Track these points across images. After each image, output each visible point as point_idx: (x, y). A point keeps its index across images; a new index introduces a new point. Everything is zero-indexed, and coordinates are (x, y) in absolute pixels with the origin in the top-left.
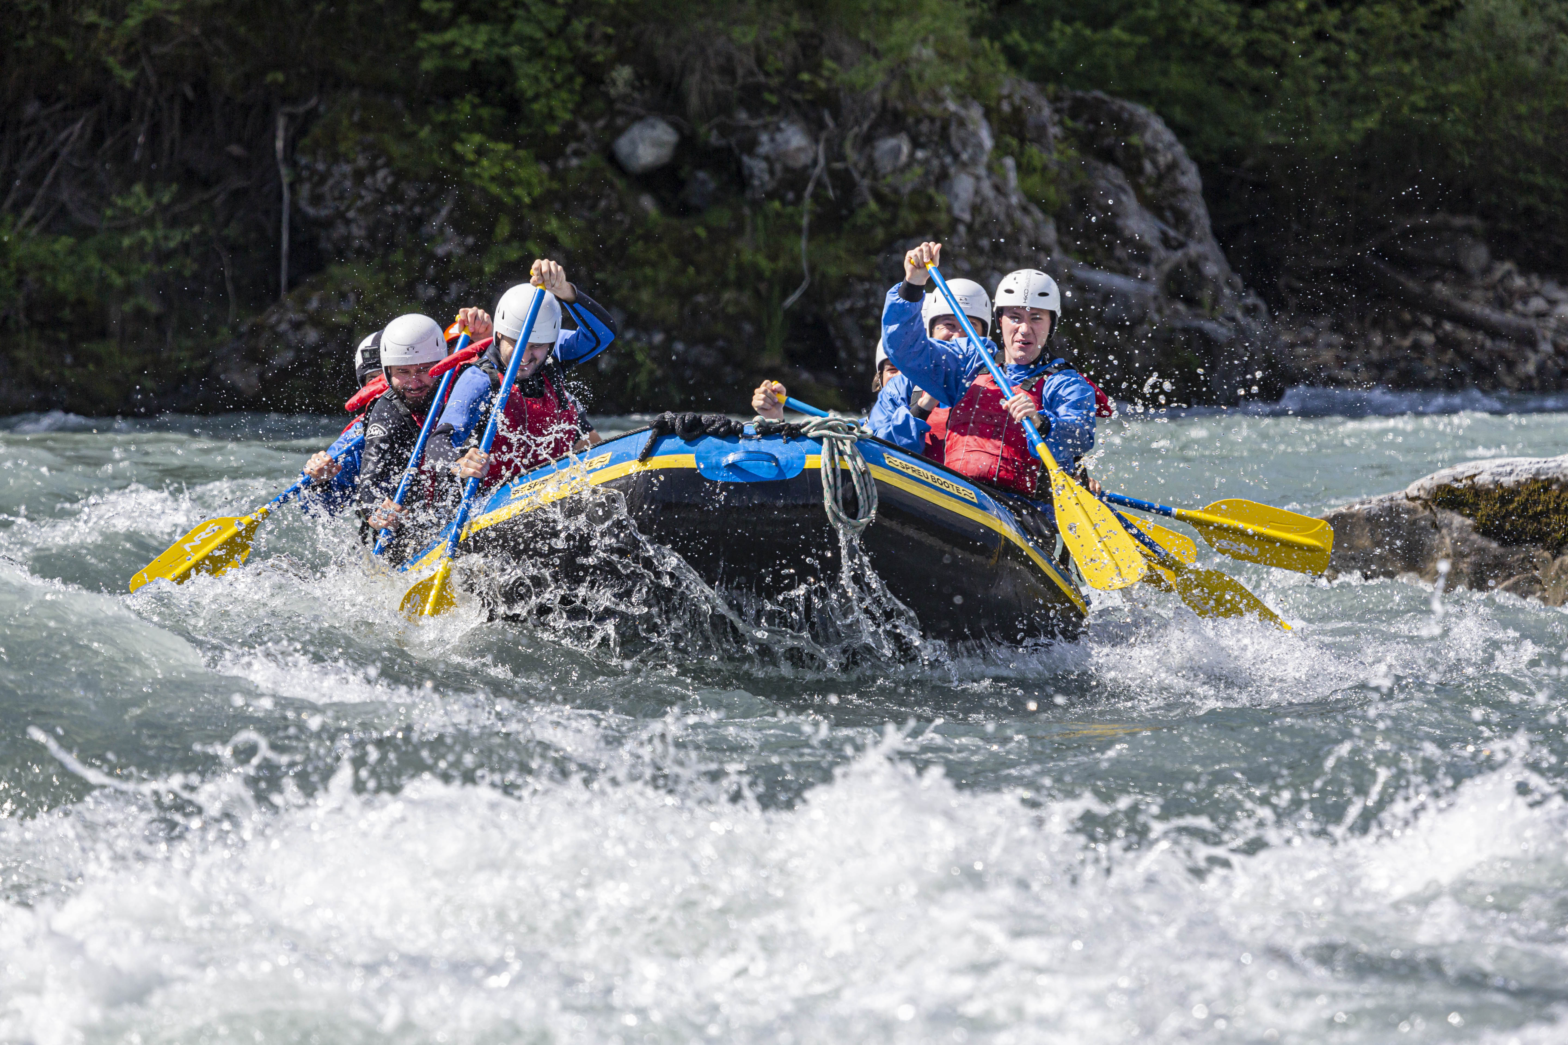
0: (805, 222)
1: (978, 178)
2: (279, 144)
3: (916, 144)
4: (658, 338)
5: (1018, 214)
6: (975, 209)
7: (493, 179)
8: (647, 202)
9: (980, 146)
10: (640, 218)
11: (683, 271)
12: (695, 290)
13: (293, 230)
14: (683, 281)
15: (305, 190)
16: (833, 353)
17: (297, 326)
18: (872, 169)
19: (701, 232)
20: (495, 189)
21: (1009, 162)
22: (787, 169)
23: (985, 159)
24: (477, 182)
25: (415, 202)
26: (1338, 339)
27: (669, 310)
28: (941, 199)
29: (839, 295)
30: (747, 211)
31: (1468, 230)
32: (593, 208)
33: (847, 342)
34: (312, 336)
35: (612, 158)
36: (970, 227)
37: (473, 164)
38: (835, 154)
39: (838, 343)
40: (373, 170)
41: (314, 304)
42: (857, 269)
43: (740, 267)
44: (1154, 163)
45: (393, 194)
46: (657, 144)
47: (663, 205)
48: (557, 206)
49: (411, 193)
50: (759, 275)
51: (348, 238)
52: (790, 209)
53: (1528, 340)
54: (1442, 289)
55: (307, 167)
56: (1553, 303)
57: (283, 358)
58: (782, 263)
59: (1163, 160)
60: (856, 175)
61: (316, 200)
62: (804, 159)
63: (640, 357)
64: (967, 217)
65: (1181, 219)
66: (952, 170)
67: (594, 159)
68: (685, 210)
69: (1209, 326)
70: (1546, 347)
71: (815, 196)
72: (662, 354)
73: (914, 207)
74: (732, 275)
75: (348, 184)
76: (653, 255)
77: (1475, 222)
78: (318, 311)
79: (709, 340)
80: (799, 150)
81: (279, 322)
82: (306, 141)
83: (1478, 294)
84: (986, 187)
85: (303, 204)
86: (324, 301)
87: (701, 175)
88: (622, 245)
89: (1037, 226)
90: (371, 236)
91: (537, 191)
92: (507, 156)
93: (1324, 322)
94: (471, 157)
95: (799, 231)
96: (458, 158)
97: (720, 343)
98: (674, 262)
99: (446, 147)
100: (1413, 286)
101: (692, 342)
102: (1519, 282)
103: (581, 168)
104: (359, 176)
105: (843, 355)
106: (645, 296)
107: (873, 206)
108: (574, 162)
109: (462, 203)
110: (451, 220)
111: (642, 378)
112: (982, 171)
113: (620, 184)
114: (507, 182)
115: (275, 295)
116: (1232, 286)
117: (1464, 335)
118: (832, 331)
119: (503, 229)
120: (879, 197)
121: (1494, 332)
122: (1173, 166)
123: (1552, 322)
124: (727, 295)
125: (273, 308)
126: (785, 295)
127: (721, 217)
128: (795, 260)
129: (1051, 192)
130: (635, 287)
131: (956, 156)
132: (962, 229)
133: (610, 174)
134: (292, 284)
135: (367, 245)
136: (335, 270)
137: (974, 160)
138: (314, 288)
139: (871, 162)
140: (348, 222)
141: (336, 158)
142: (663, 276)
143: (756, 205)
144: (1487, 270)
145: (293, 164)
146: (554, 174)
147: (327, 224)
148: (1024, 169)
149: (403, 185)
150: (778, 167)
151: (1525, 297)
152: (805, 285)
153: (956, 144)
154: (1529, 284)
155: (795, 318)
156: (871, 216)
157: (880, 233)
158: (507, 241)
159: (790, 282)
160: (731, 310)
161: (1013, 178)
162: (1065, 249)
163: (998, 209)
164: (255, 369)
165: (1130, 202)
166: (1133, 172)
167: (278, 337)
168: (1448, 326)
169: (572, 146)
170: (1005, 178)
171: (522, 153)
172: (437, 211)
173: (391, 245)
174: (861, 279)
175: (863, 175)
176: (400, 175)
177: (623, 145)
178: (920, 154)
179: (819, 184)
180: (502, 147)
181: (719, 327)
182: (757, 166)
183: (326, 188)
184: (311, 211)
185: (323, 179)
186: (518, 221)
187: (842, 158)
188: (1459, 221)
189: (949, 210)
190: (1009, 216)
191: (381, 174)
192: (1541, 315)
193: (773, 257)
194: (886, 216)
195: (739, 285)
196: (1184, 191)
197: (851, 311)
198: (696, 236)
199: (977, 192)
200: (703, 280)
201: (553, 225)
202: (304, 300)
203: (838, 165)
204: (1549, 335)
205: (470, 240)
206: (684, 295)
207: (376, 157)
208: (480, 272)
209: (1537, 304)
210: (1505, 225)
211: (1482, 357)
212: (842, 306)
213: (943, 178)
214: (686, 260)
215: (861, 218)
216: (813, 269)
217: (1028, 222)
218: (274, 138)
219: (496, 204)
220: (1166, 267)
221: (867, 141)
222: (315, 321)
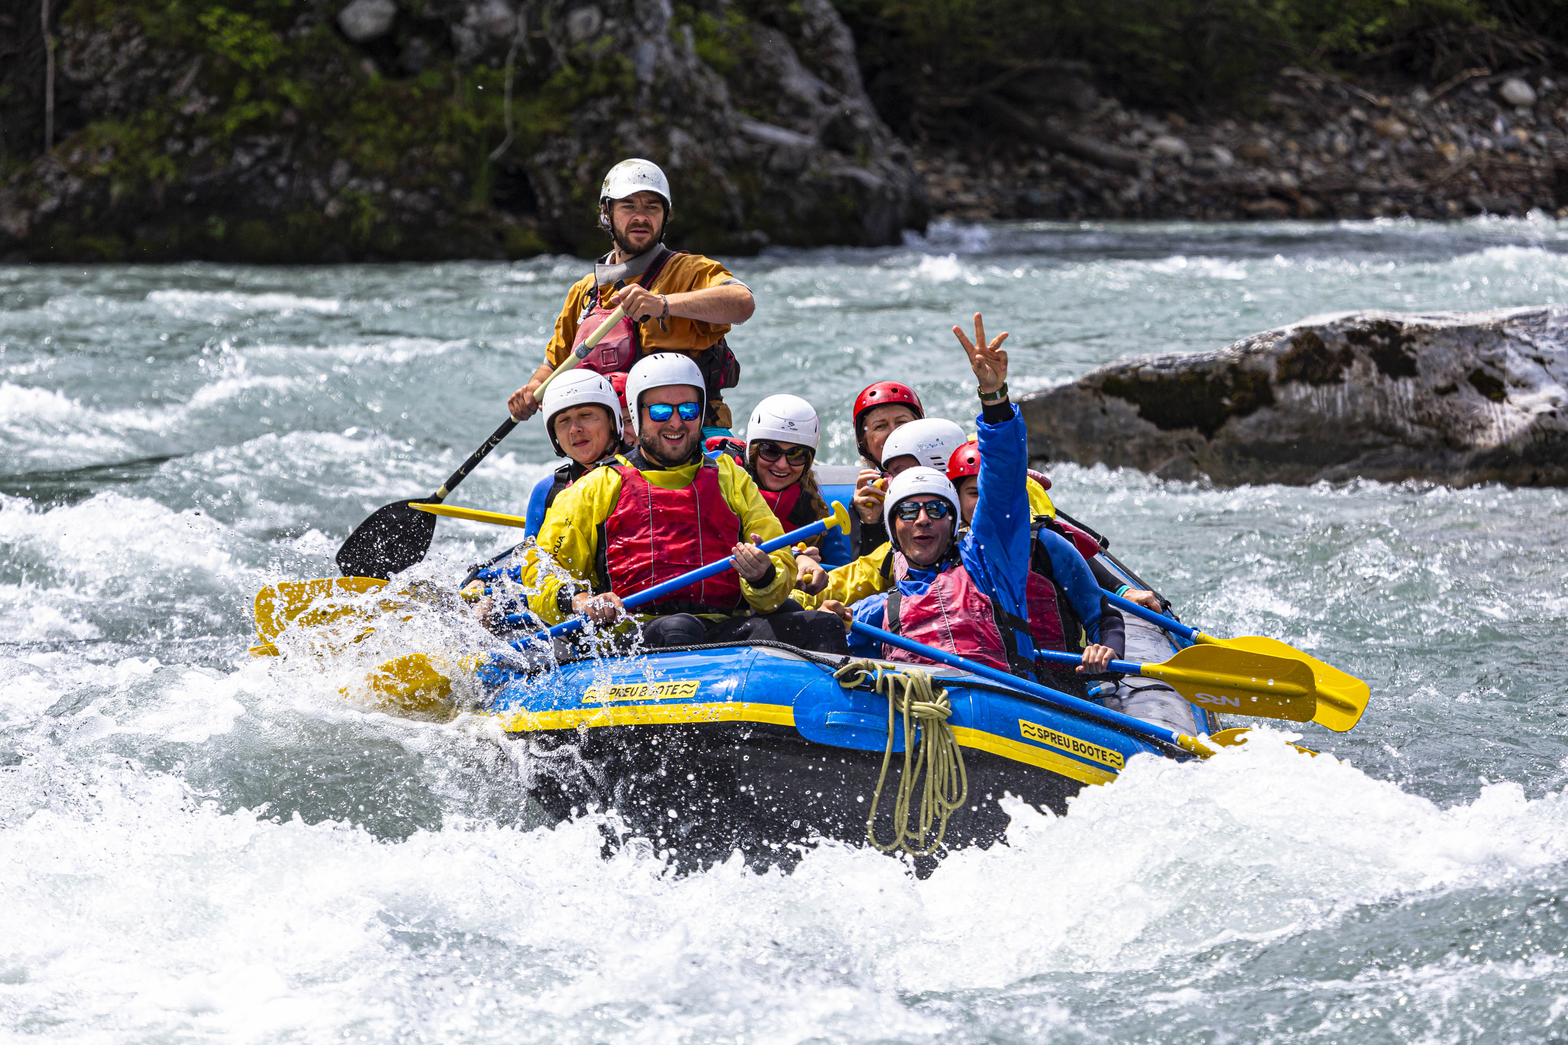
0: (508, 84)
1: (659, 45)
2: (45, 16)
3: (606, 14)
4: (379, 186)
5: (695, 77)
6: (658, 72)
7: (234, 47)
8: (368, 66)
9: (661, 16)
10: (362, 80)
11: (399, 127)
12: (411, 144)
13: (57, 90)
14: (401, 136)
15: (68, 56)
16: (533, 199)
17: (62, 176)
18: (565, 36)
19: (416, 92)
20: (235, 56)
21: (687, 30)
22: (492, 38)
23: (665, 27)
24: (219, 50)
25: (164, 67)
26: (962, 168)
27: (389, 161)
28: (627, 64)
29: (539, 148)
30: (456, 74)
31: (1079, 73)
32: (322, 70)
33: (545, 190)
34: (74, 185)
35: (337, 28)
36: (653, 88)
37: (216, 33)
38: (534, 24)
39: (538, 191)
40: (127, 39)
41: (76, 157)
42: (554, 125)
43: (451, 124)
44: (813, 28)
45: (145, 60)
46: (377, 15)
47: (384, 70)
48: (289, 70)
49: (161, 58)
50: (467, 131)
51: (105, 99)
52: (494, 74)
53: (1131, 169)
54: (1055, 124)
55: (68, 36)
56: (1152, 135)
57: (49, 204)
58: (487, 121)
59: (820, 25)
60: (552, 43)
61: (77, 65)
62: (507, 28)
63: (364, 203)
64: (649, 78)
65: (836, 78)
66: (638, 38)
67: (322, 29)
68: (402, 73)
69: (864, 175)
70: (1147, 175)
71: (517, 62)
72: (383, 201)
73: (604, 70)
74: (443, 130)
75: (106, 50)
76: (374, 113)
77: (1084, 66)
78: (81, 162)
79: (423, 188)
80: (503, 21)
81: (46, 173)
82: (67, 14)
83: (1087, 128)
84: (667, 53)
85: (66, 68)
86: (85, 155)
87: (417, 42)
88: (347, 104)
89: (711, 86)
90: (126, 95)
91: (272, 57)
92: (245, 27)
93: (952, 153)
94: (213, 27)
95: (501, 92)
96: (202, 28)
97: (433, 191)
98: (392, 119)
99: (192, 19)
100: (1029, 122)
101: (408, 189)
102: (1122, 117)
103: (310, 37)
104: (115, 44)
105: (542, 201)
106: (367, 149)
107: (568, 71)
108: (305, 31)
109: (206, 69)
110: (196, 83)
111: (365, 222)
112: (662, 38)
113: (345, 50)
114: (245, 49)
115: (42, 151)
116: (880, 134)
117: (1075, 164)
118: (532, 181)
119: (242, 90)
120: (574, 62)
121: (1101, 162)
122: (829, 30)
123: (1152, 152)
124: (440, 148)
125: (38, 161)
126: (491, 149)
127: (432, 79)
128: (500, 117)
129: (722, 55)
130: (359, 141)
131: (640, 25)
132: (646, 91)
133: (335, 42)
134: (57, 139)
135: (122, 105)
136: (94, 128)
137: (656, 30)
138: (75, 143)
139: (566, 31)
140: (106, 85)
141: (94, 28)
142: (383, 132)
143: (466, 70)
144: (1095, 106)
145: (56, 33)
146: (287, 42)
147: (88, 86)
148: (700, 35)
149: (154, 52)
150: (484, 37)
151: (1128, 130)
152: (508, 141)
153: (641, 15)
154: (1132, 118)
155: (499, 167)
156: (567, 79)
157: (574, 95)
158: (246, 101)
159: (495, 136)
160: (444, 161)
161: (690, 44)
162: (735, 105)
163: (678, 73)
164: (24, 215)
165: (791, 62)
166: (793, 34)
167: (46, 187)
168: (1061, 157)
169: (302, 18)
170: (683, 44)
171: (258, 24)
172: (183, 75)
173: (142, 104)
174: (558, 135)
175: (559, 42)
176: (152, 43)
177: (348, 16)
178: (609, 24)
179: (520, 51)
180: (241, 19)
181: (432, 177)
182: (464, 35)
183: (85, 55)
184: (73, 75)
185: (83, 46)
186: (255, 82)
187: (540, 27)
188: (1070, 65)
189: (634, 72)
190: (688, 79)
191: (135, 42)
192: (1142, 146)
193: (480, 114)
194: (579, 78)
195: (450, 140)
196: (837, 52)
197: (549, 163)
198: (410, 97)
199: (659, 57)
200: (419, 135)
201: (286, 88)
202: (67, 153)
203: (537, 34)
204: (1149, 163)
205: (213, 100)
206: (401, 148)
207: (128, 27)
208: (221, 128)
209: (1138, 136)
210: (1111, 68)
211: (1090, 184)
212: (540, 158)
213: (628, 45)
214: (403, 118)
215: (557, 80)
216: (516, 125)
217: (702, 82)
218: (39, 10)
219: (236, 71)
220: (825, 121)
221: (562, 13)
222: (77, 171)
